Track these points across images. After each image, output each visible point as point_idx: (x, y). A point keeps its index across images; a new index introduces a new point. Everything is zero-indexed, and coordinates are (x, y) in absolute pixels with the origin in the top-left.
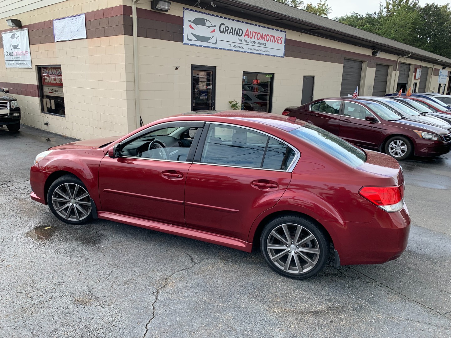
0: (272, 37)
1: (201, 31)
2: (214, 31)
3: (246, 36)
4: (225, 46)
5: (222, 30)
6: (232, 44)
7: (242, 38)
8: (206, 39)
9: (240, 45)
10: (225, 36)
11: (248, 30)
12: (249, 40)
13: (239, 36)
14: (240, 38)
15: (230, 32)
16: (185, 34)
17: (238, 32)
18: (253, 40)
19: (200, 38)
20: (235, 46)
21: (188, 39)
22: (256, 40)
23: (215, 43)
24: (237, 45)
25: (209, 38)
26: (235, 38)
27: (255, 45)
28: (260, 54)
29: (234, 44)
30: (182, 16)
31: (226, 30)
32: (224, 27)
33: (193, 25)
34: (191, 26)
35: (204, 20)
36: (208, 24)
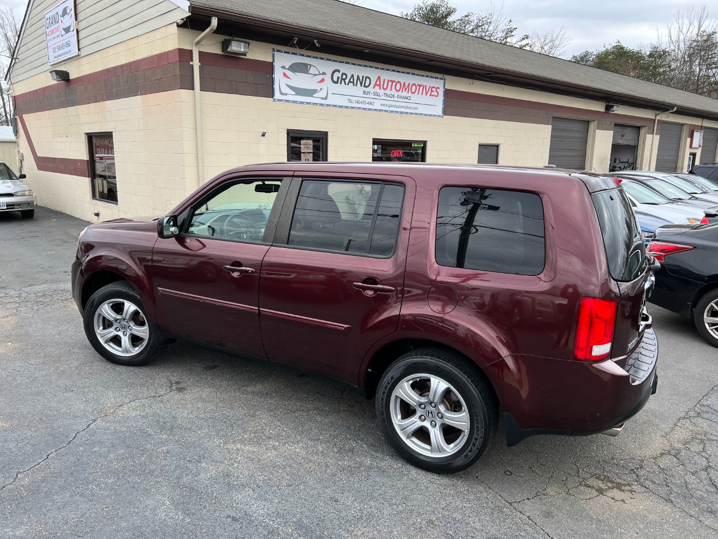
0: (421, 88)
1: (301, 80)
2: (323, 80)
3: (377, 87)
5: (335, 79)
6: (353, 99)
7: (370, 89)
8: (311, 93)
9: (367, 100)
10: (341, 88)
11: (379, 78)
12: (382, 92)
13: (365, 86)
14: (366, 89)
15: (350, 82)
16: (276, 87)
17: (362, 82)
18: (388, 92)
19: (299, 91)
20: (358, 102)
21: (282, 93)
22: (394, 92)
23: (326, 98)
24: (361, 100)
25: (315, 91)
26: (358, 90)
27: (392, 99)
28: (402, 113)
29: (357, 99)
30: (271, 60)
31: (342, 79)
32: (340, 75)
33: (289, 73)
34: (285, 75)
35: (306, 65)
36: (312, 70)
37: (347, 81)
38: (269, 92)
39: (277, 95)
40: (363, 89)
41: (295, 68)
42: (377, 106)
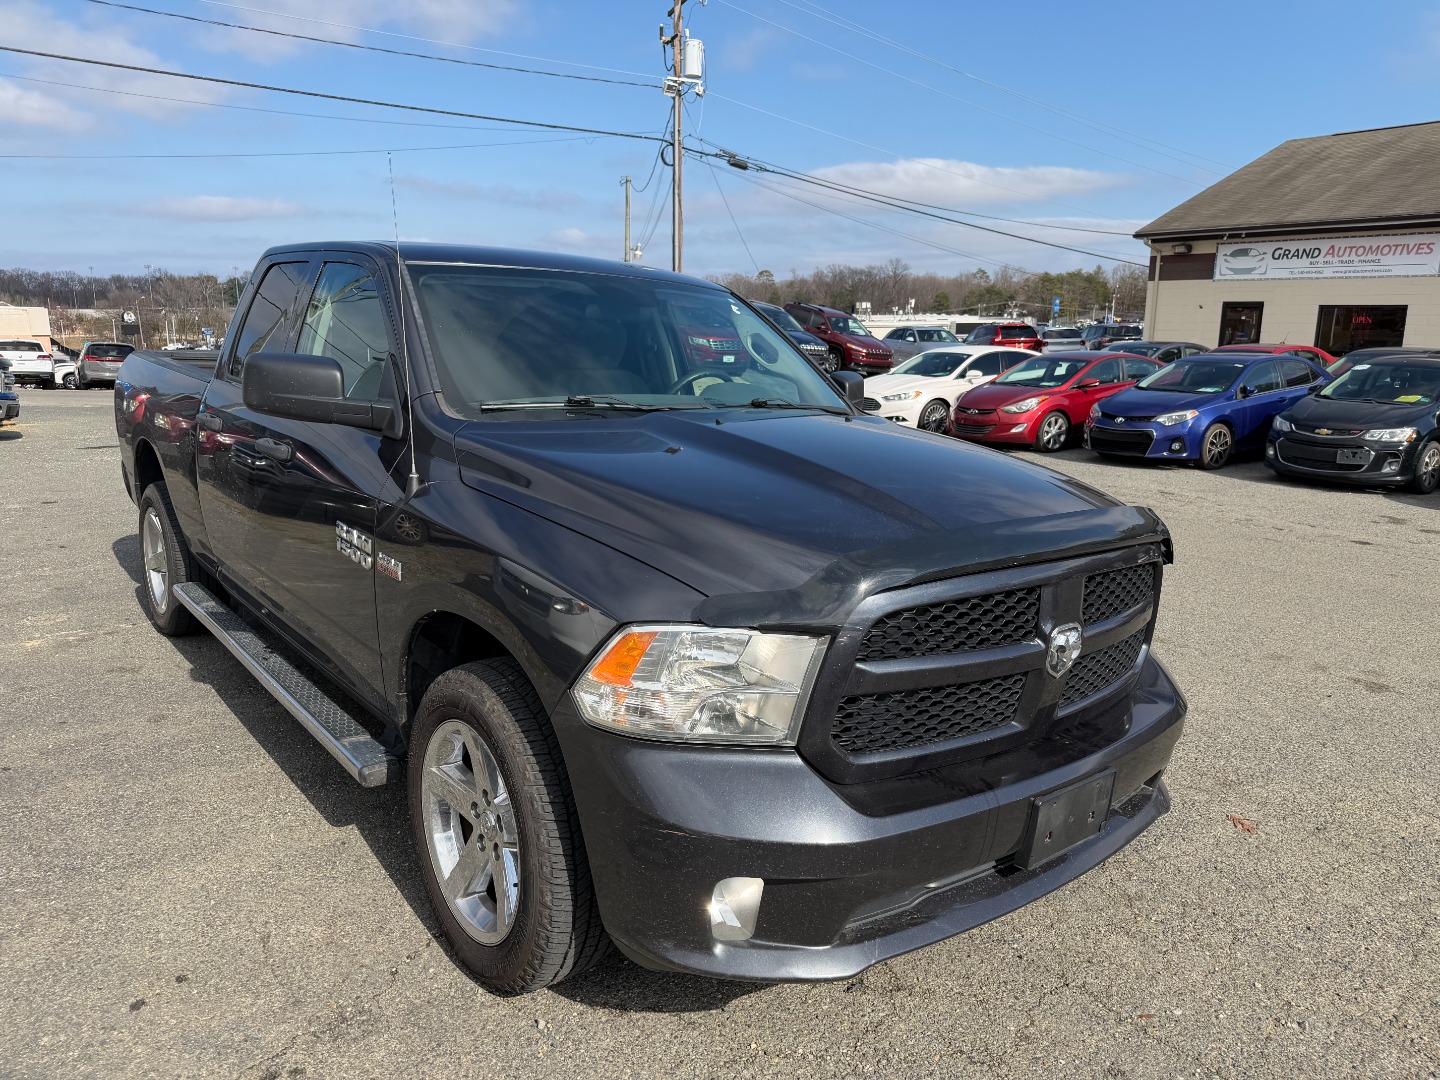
0: (1400, 247)
1: (1241, 262)
2: (1263, 259)
3: (1328, 257)
4: (1285, 274)
5: (1276, 256)
6: (1296, 271)
7: (1320, 259)
8: (1249, 271)
9: (1314, 269)
10: (1284, 262)
11: (1333, 247)
12: (1336, 259)
13: (1312, 257)
14: (1314, 260)
15: (1293, 256)
16: (1217, 271)
17: (1308, 254)
18: (1345, 258)
19: (1236, 271)
20: (1302, 273)
21: (1221, 275)
22: (1353, 258)
23: (1265, 273)
24: (1305, 270)
25: (1254, 269)
26: (1305, 261)
27: (1352, 265)
28: (1364, 277)
29: (1301, 270)
30: (1214, 251)
31: (1286, 254)
32: (1282, 252)
33: (1229, 258)
34: (1226, 260)
35: (1247, 250)
36: (1253, 253)
37: (1290, 256)
38: (1208, 274)
39: (1217, 276)
40: (1310, 259)
41: (1235, 254)
42: (1328, 272)
